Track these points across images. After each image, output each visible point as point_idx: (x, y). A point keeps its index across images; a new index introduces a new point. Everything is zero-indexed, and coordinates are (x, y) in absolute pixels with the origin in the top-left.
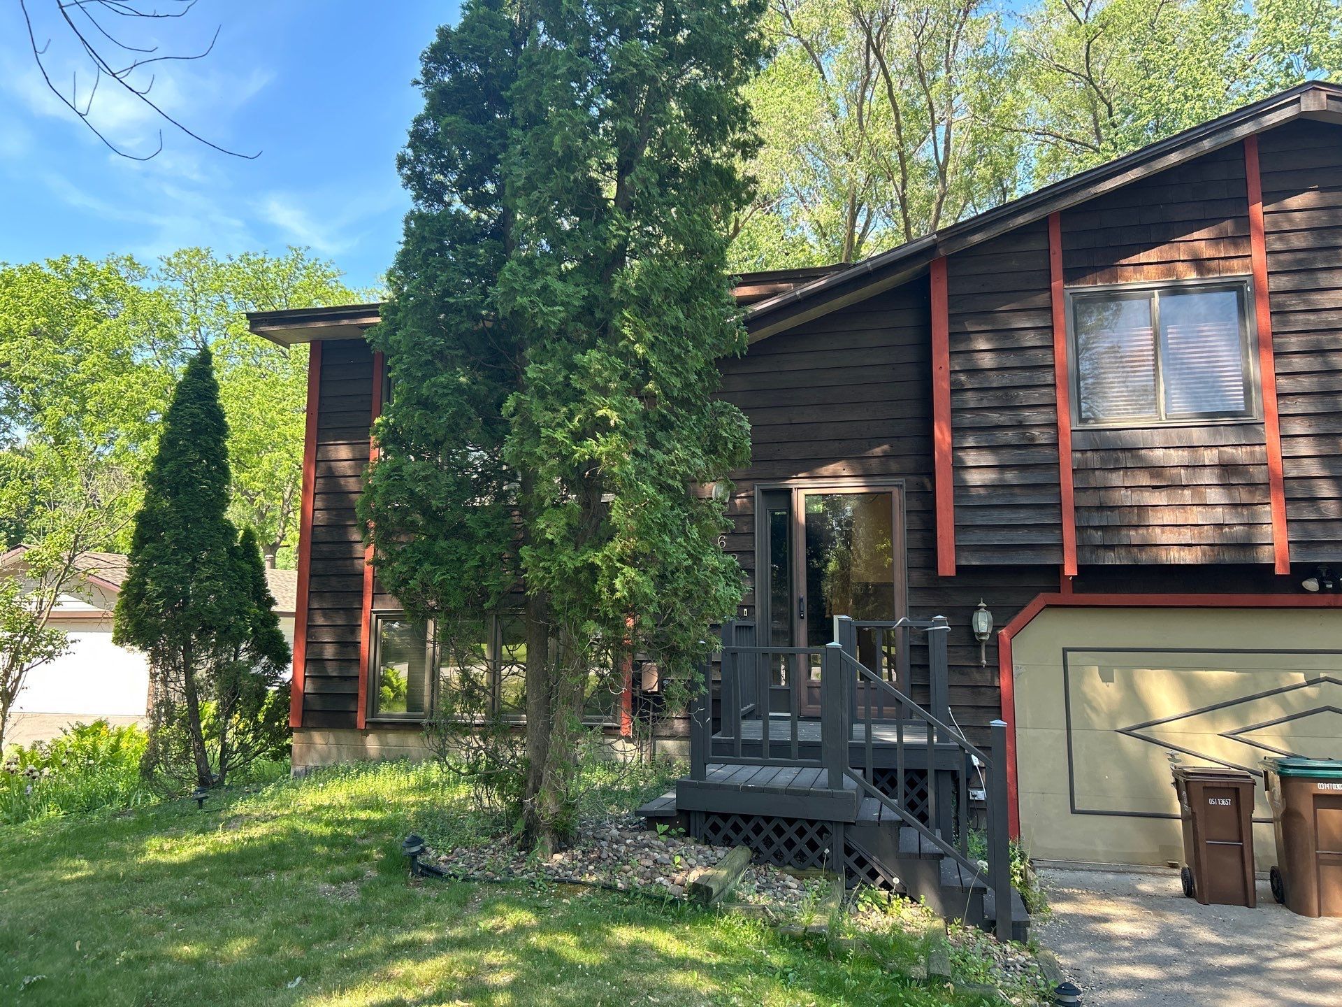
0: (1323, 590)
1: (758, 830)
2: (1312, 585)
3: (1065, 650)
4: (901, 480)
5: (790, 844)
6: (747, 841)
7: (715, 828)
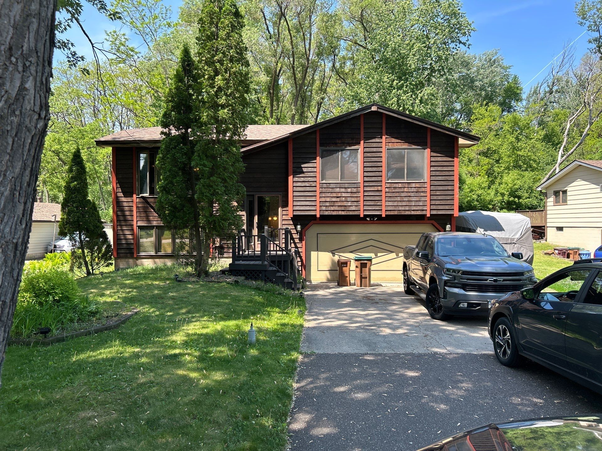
0: (370, 220)
1: (247, 273)
2: (368, 219)
3: (317, 234)
4: (281, 193)
5: (253, 275)
6: (244, 275)
7: (237, 273)
